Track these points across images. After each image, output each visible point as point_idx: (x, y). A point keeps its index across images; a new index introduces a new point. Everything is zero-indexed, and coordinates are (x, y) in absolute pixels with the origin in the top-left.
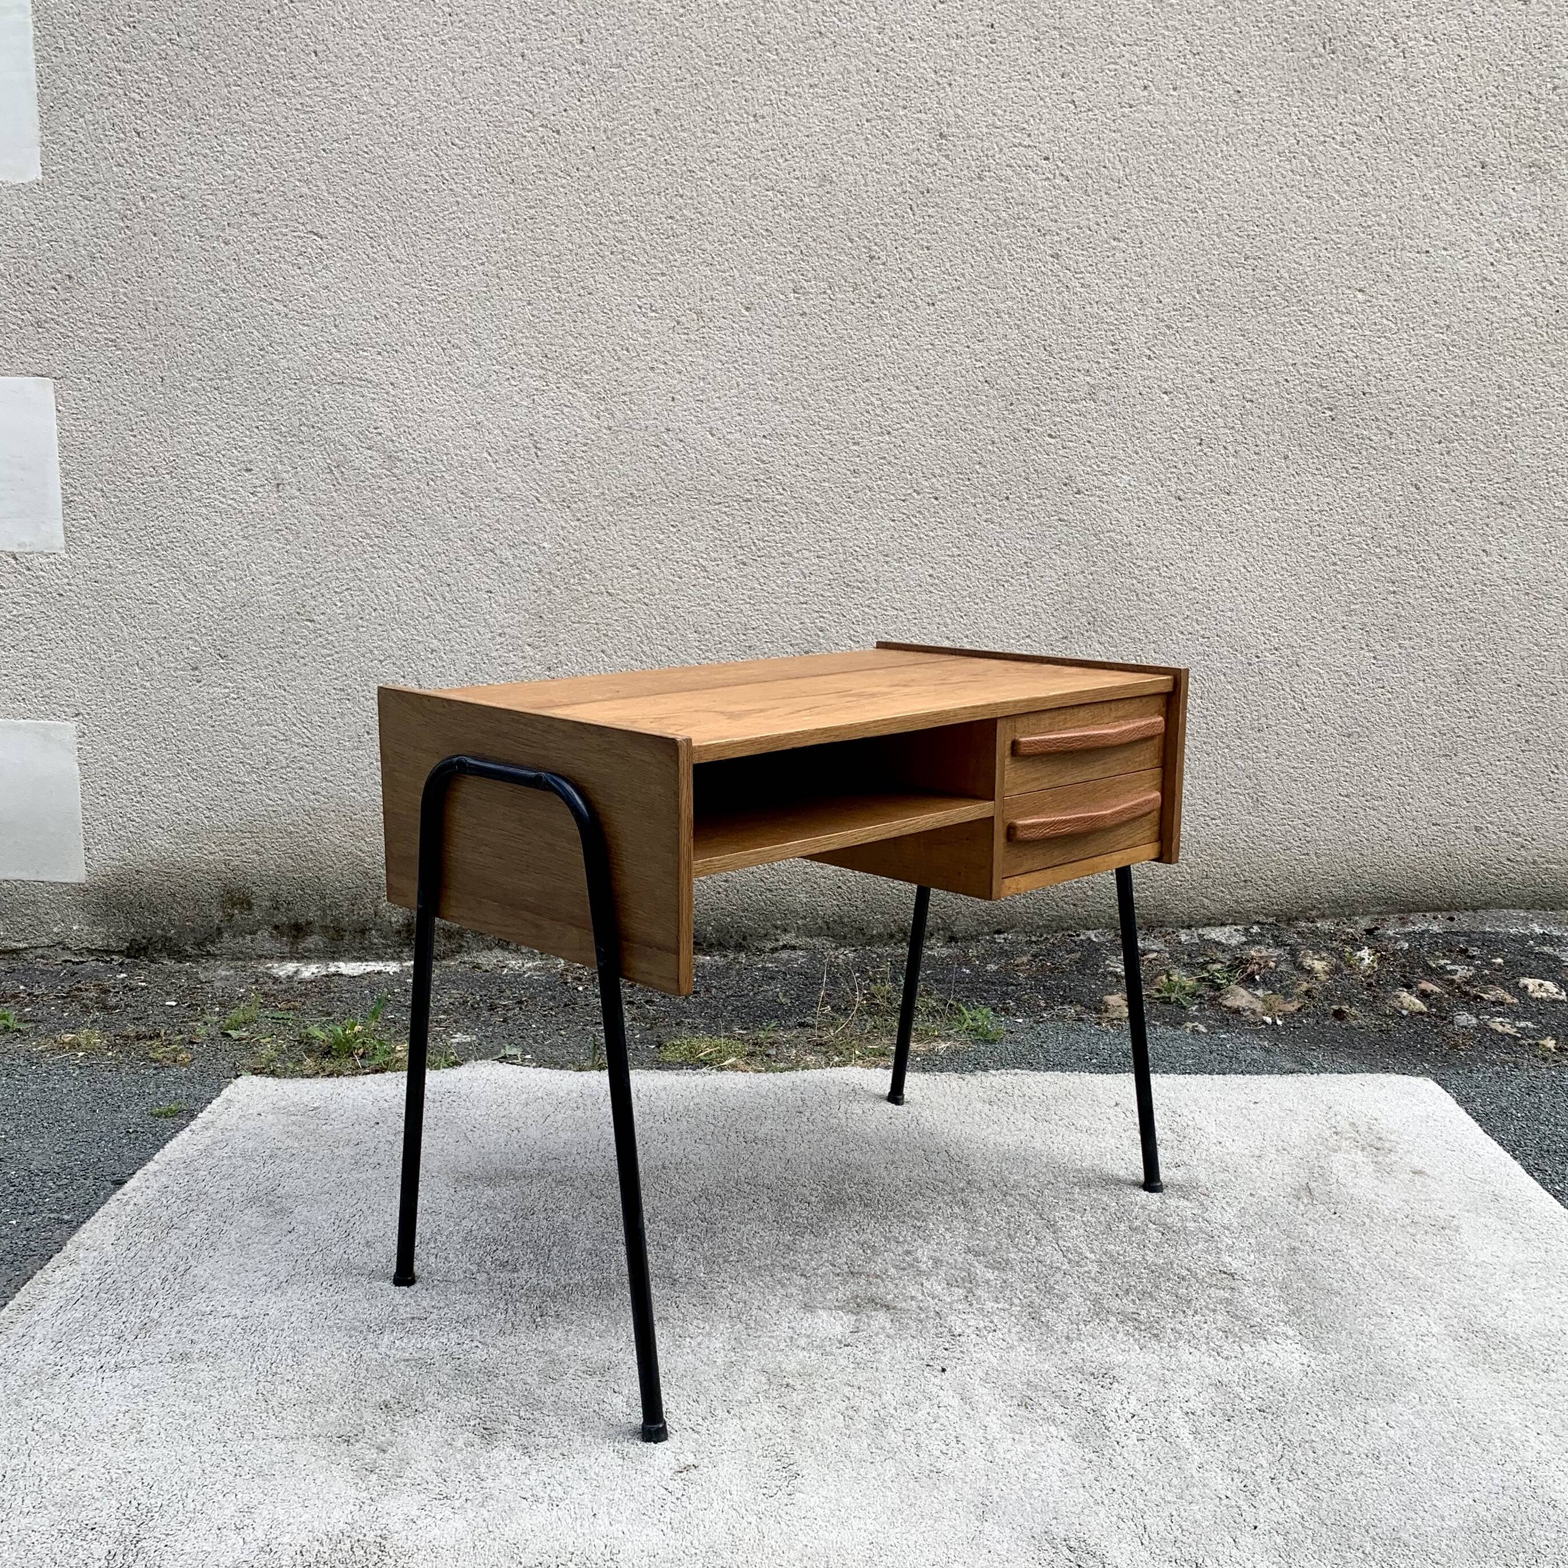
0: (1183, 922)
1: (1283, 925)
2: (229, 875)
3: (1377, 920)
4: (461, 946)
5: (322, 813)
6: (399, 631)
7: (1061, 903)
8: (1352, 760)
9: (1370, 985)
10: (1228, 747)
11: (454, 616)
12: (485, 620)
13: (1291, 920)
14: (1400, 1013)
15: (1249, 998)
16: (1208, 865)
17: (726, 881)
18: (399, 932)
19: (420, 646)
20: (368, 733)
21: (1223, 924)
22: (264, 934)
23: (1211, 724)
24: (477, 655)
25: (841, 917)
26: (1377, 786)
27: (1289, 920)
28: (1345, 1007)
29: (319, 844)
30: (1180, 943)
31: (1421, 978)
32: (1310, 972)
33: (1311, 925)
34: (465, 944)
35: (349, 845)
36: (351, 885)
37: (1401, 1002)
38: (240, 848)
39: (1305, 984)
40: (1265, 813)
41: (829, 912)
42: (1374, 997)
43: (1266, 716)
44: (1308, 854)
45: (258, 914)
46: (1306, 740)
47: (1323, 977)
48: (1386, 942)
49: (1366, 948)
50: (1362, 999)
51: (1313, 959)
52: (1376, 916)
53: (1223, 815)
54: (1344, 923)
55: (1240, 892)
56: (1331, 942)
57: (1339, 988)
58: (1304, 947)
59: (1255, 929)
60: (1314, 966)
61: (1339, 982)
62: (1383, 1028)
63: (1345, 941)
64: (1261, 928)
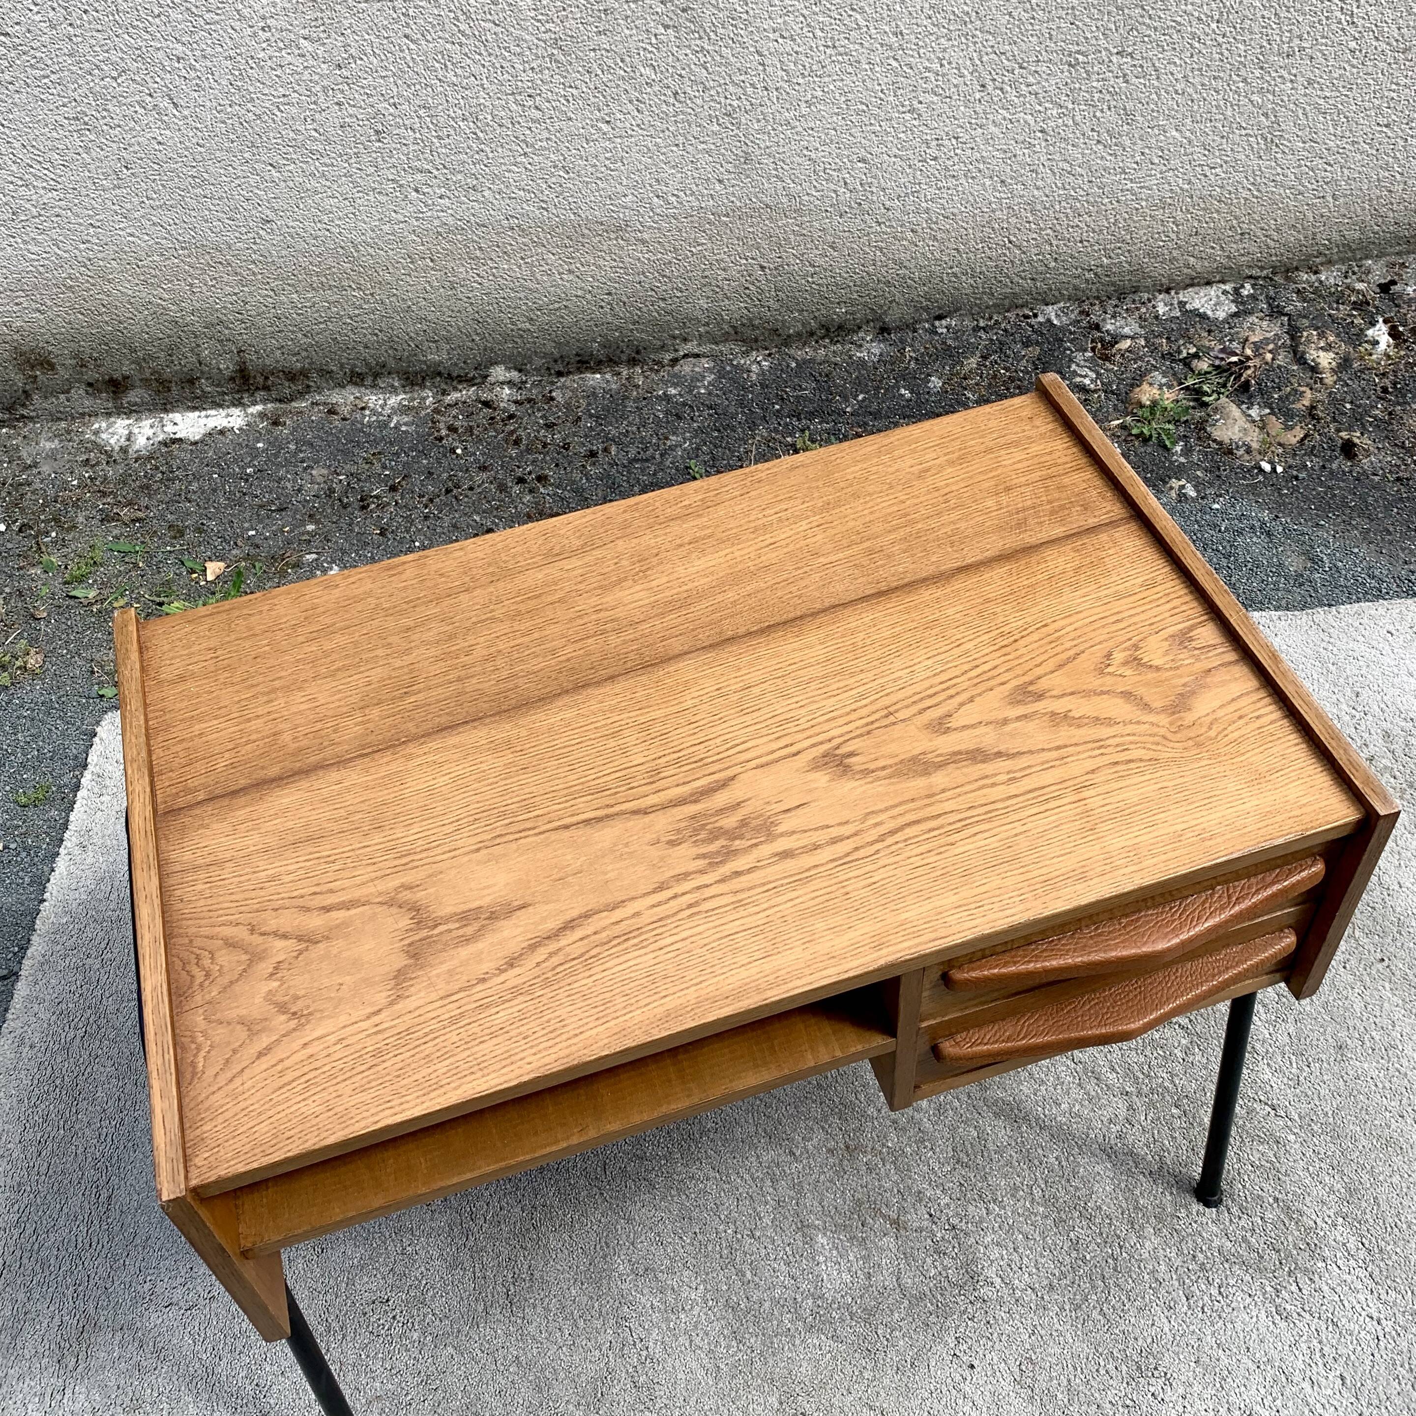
0: (1162, 285)
1: (1279, 279)
2: (15, 337)
3: (1394, 266)
4: (308, 386)
5: (101, 263)
6: (126, 36)
7: (1016, 279)
9: (1385, 390)
10: (1245, 81)
11: (194, 10)
12: (238, 11)
13: (1288, 271)
15: (1242, 422)
16: (1199, 221)
17: (609, 294)
18: (232, 379)
19: (161, 54)
20: (126, 167)
21: (1209, 283)
22: (77, 392)
23: (1226, 53)
24: (239, 58)
25: (750, 320)
27: (1287, 271)
28: (1356, 437)
29: (108, 296)
30: (1157, 317)
32: (1315, 369)
33: (1314, 278)
34: (312, 384)
35: (144, 294)
36: (161, 336)
38: (15, 308)
39: (1308, 394)
40: (1279, 156)
41: (736, 315)
42: (1390, 414)
43: (1300, 38)
44: (1324, 197)
45: (64, 373)
46: (1348, 62)
47: (1329, 378)
48: (1404, 309)
49: (1381, 320)
50: (1375, 417)
51: (1318, 349)
52: (1393, 259)
53: (1226, 162)
54: (1354, 273)
55: (1235, 246)
56: (1338, 309)
57: (1348, 398)
58: (1306, 322)
59: (1247, 290)
60: (1318, 360)
61: (1348, 385)
62: (1401, 474)
63: (1356, 306)
64: (1253, 286)
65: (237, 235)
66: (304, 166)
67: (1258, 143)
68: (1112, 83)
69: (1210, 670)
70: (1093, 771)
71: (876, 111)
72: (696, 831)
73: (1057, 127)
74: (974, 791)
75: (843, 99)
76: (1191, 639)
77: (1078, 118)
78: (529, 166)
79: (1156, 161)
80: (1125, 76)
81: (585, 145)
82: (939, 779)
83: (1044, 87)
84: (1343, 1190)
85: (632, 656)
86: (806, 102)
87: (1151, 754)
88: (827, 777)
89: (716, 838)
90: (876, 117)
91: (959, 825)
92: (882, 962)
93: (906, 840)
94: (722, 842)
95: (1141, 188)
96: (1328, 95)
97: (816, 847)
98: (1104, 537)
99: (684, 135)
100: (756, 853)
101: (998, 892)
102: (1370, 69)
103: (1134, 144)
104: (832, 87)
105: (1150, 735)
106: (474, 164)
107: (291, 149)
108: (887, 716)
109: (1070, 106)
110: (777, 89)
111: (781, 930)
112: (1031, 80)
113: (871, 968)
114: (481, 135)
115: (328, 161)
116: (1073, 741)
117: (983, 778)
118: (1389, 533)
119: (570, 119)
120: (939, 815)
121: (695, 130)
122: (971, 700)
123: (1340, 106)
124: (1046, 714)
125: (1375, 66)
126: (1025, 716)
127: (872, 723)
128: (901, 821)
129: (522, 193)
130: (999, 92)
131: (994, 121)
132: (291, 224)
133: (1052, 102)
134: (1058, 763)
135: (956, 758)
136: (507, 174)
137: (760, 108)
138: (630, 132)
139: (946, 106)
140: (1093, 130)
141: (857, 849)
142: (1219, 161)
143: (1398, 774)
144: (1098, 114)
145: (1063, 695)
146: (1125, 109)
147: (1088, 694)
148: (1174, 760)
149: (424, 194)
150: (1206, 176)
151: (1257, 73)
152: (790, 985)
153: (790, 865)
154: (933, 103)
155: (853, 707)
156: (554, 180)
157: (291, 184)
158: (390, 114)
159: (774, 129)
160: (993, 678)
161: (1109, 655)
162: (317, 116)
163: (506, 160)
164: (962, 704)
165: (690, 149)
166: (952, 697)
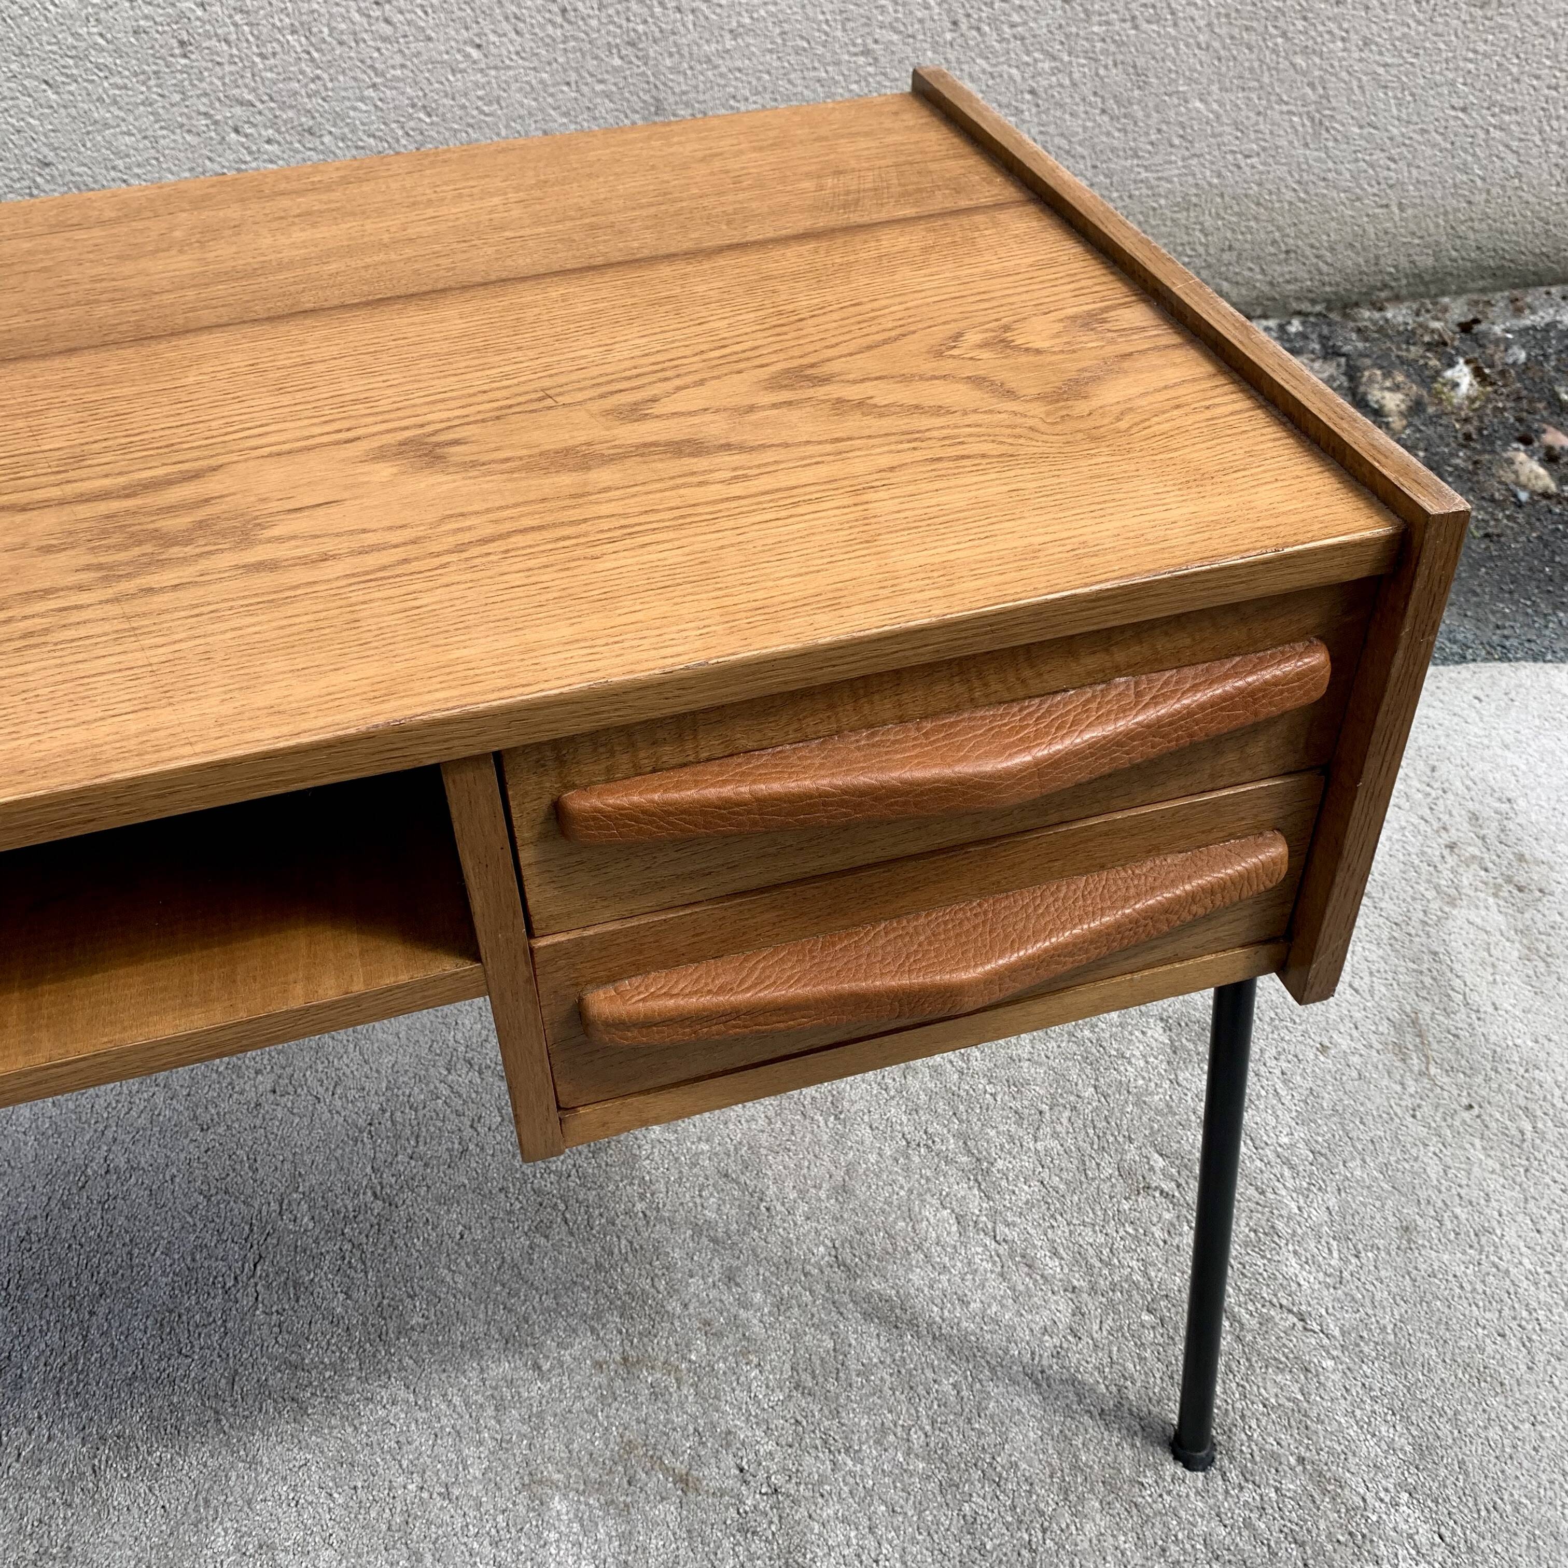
1: (1334, 316)
3: (1477, 303)
8: (1481, 47)
9: (1468, 437)
10: (1284, 34)
14: (1515, 496)
16: (1233, 231)
26: (1513, 91)
27: (1345, 306)
31: (1544, 420)
32: (1379, 412)
33: (1377, 315)
37: (1516, 472)
40: (1330, 144)
42: (1476, 463)
44: (1387, 206)
47: (1397, 423)
48: (1491, 350)
49: (1461, 361)
50: (1456, 467)
51: (1383, 389)
52: (1475, 297)
53: (1264, 149)
54: (1428, 311)
55: (1278, 268)
56: (1408, 350)
57: (1422, 445)
58: (1368, 362)
59: (1295, 326)
60: (1384, 402)
61: (1420, 431)
62: (1490, 530)
63: (1429, 346)
64: (1303, 323)
65: (8, 181)
66: (90, 87)
67: (1303, 125)
68: (1117, 28)
69: (1131, 354)
70: (892, 469)
71: (820, 50)
72: (105, 533)
73: (1051, 87)
74: (661, 491)
75: (778, 30)
76: (1104, 321)
77: (1076, 76)
78: (379, 103)
79: (1176, 141)
80: (1134, 18)
81: (451, 78)
82: (603, 476)
83: (1031, 29)
84: (1408, 1448)
85: (124, 328)
86: (731, 31)
87: (1004, 449)
88: (395, 470)
89: (140, 543)
90: (820, 58)
91: (618, 533)
92: (380, 720)
93: (507, 551)
94: (148, 548)
95: (1159, 179)
96: (1389, 61)
97: (325, 557)
98: (979, 218)
99: (576, 70)
100: (203, 564)
101: (658, 623)
102: (1440, 29)
103: (1148, 116)
104: (762, 12)
105: (1008, 427)
106: (309, 96)
107: (71, 62)
108: (540, 399)
109: (1066, 58)
110: (693, 11)
111: (193, 671)
112: (1016, 18)
113: (352, 731)
114: (316, 55)
115: (120, 81)
116: (867, 432)
117: (685, 475)
118: (1475, 594)
119: (430, 39)
120: (585, 520)
121: (591, 64)
122: (702, 382)
123: (1404, 79)
124: (824, 401)
125: (1447, 24)
126: (789, 403)
127: (510, 406)
128: (507, 526)
129: (371, 141)
130: (974, 33)
131: (970, 75)
132: (76, 170)
133: (1043, 51)
134: (832, 458)
135: (644, 450)
136: (352, 113)
137: (672, 38)
138: (508, 62)
139: (909, 50)
140: (1095, 94)
141: (406, 561)
142: (1255, 147)
143: (1490, 865)
144: (1102, 72)
145: (863, 381)
146: (1135, 67)
147: (906, 379)
148: (1044, 456)
149: (246, 136)
150: (1239, 167)
151: (1300, 24)
152: (165, 754)
153: (265, 580)
154: (892, 42)
155: (485, 388)
156: (412, 124)
157: (73, 111)
158: (198, 19)
159: (691, 68)
160: (748, 359)
161: (958, 336)
162: (102, 15)
163: (350, 94)
164: (679, 389)
165: (585, 89)
166: (667, 379)
